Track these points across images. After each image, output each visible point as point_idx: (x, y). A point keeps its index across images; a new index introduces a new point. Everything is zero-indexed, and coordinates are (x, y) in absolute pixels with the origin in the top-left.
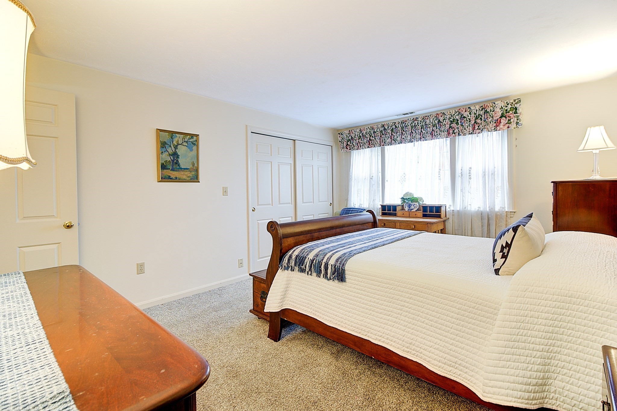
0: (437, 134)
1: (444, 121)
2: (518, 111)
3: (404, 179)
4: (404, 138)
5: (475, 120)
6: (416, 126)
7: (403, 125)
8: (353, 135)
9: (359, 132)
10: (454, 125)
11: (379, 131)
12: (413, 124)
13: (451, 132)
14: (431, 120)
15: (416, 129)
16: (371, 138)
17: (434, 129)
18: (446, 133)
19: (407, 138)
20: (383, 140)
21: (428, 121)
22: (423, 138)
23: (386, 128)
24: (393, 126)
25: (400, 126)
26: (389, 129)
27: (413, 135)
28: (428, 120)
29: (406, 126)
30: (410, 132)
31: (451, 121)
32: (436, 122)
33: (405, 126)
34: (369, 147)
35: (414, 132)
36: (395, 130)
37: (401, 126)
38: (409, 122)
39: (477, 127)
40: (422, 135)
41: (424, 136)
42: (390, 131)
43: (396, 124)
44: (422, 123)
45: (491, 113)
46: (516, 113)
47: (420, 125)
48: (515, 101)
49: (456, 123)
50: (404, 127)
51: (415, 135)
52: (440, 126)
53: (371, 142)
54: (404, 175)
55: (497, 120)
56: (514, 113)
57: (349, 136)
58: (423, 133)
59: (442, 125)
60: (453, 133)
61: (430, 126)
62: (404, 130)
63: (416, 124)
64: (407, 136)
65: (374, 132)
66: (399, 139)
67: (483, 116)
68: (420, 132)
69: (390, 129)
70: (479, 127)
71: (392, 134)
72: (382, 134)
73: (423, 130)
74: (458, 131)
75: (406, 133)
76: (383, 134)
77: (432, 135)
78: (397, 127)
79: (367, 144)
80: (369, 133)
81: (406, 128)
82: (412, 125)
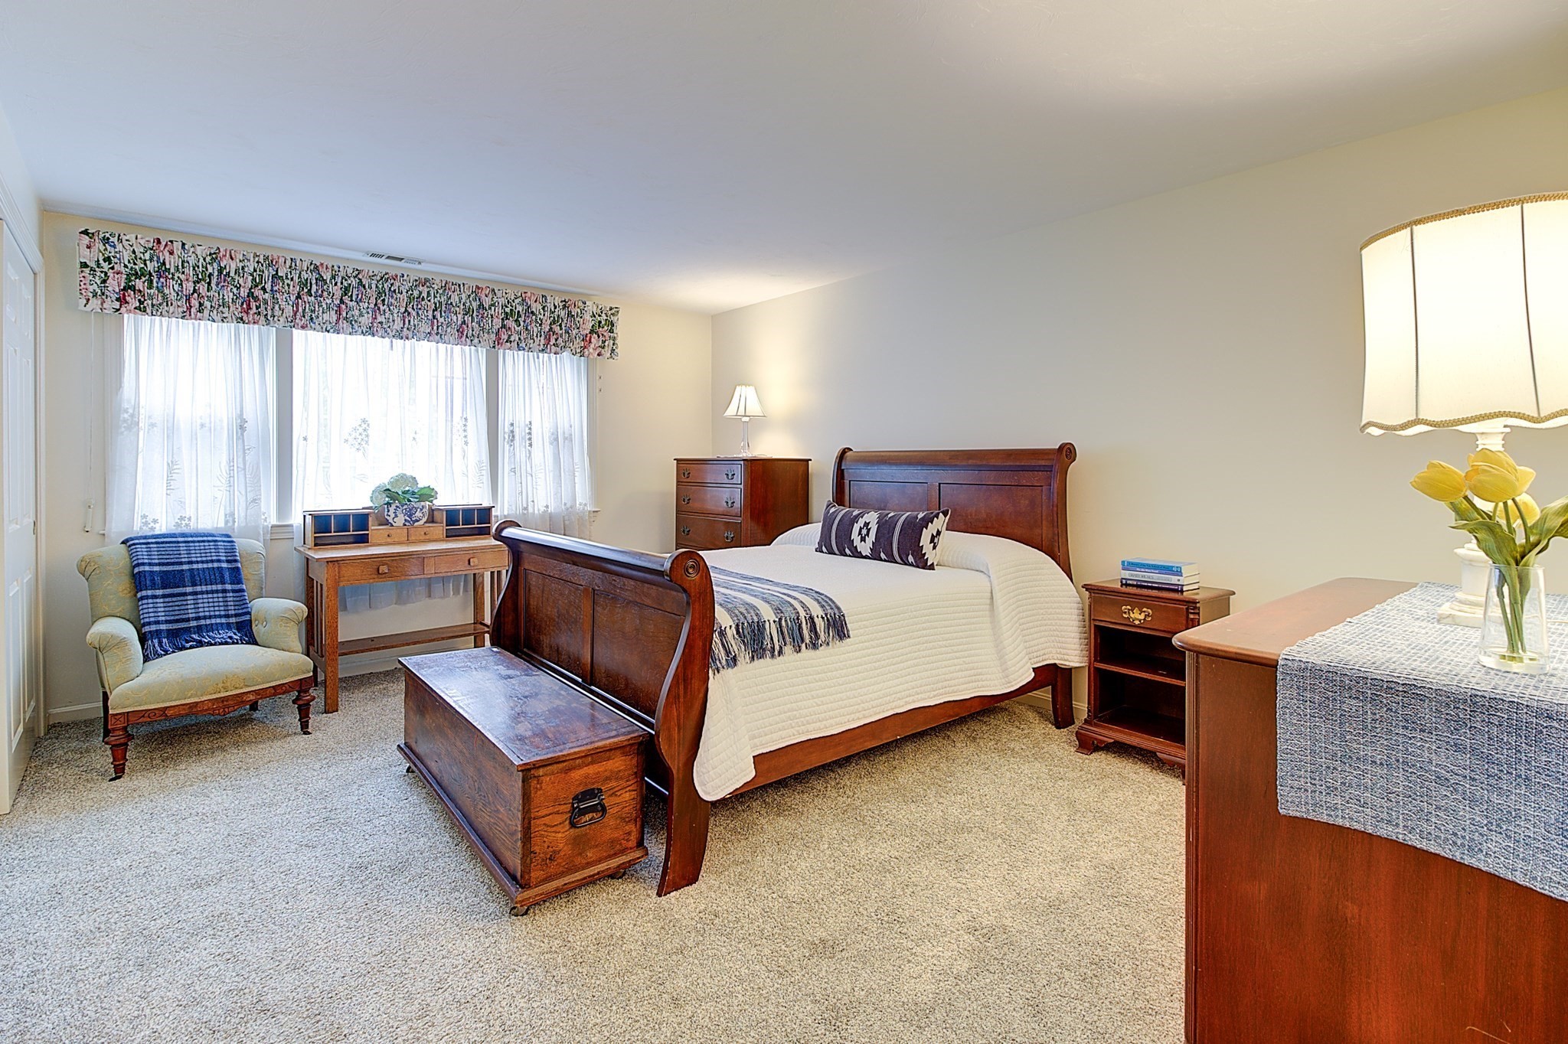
0: (473, 335)
1: (493, 308)
2: (614, 328)
3: (364, 436)
4: (381, 323)
5: (551, 324)
6: (423, 299)
7: (385, 286)
8: (172, 262)
9: (204, 259)
10: (510, 323)
11: (296, 278)
12: (416, 293)
13: (505, 337)
14: (464, 296)
15: (419, 306)
16: (257, 292)
17: (466, 319)
18: (493, 337)
19: (391, 324)
20: (307, 310)
21: (455, 299)
22: (436, 333)
23: (327, 276)
24: (352, 279)
25: (374, 286)
26: (336, 284)
27: (409, 321)
28: (456, 293)
29: (395, 291)
30: (403, 310)
31: (506, 313)
32: (475, 305)
33: (390, 290)
34: (242, 319)
35: (414, 313)
36: (355, 292)
37: (377, 287)
38: (404, 283)
39: (554, 341)
40: (435, 328)
41: (440, 331)
42: (337, 292)
43: (360, 276)
44: (440, 297)
45: (577, 319)
46: (611, 331)
47: (432, 301)
48: (611, 309)
49: (515, 321)
50: (387, 293)
51: (416, 323)
52: (480, 316)
53: (253, 305)
54: (364, 426)
55: (586, 336)
56: (610, 332)
57: (151, 260)
58: (440, 324)
59: (486, 315)
60: (507, 342)
61: (458, 309)
62: (383, 300)
63: (425, 295)
64: (391, 320)
65: (276, 276)
66: (366, 320)
67: (565, 322)
68: (430, 317)
69: (339, 284)
70: (556, 340)
71: (342, 301)
72: (306, 290)
73: (439, 314)
74: (517, 339)
75: (389, 310)
76: (309, 293)
77: (462, 333)
78: (364, 287)
79: (236, 309)
80: (252, 275)
81: (392, 297)
82: (411, 294)
